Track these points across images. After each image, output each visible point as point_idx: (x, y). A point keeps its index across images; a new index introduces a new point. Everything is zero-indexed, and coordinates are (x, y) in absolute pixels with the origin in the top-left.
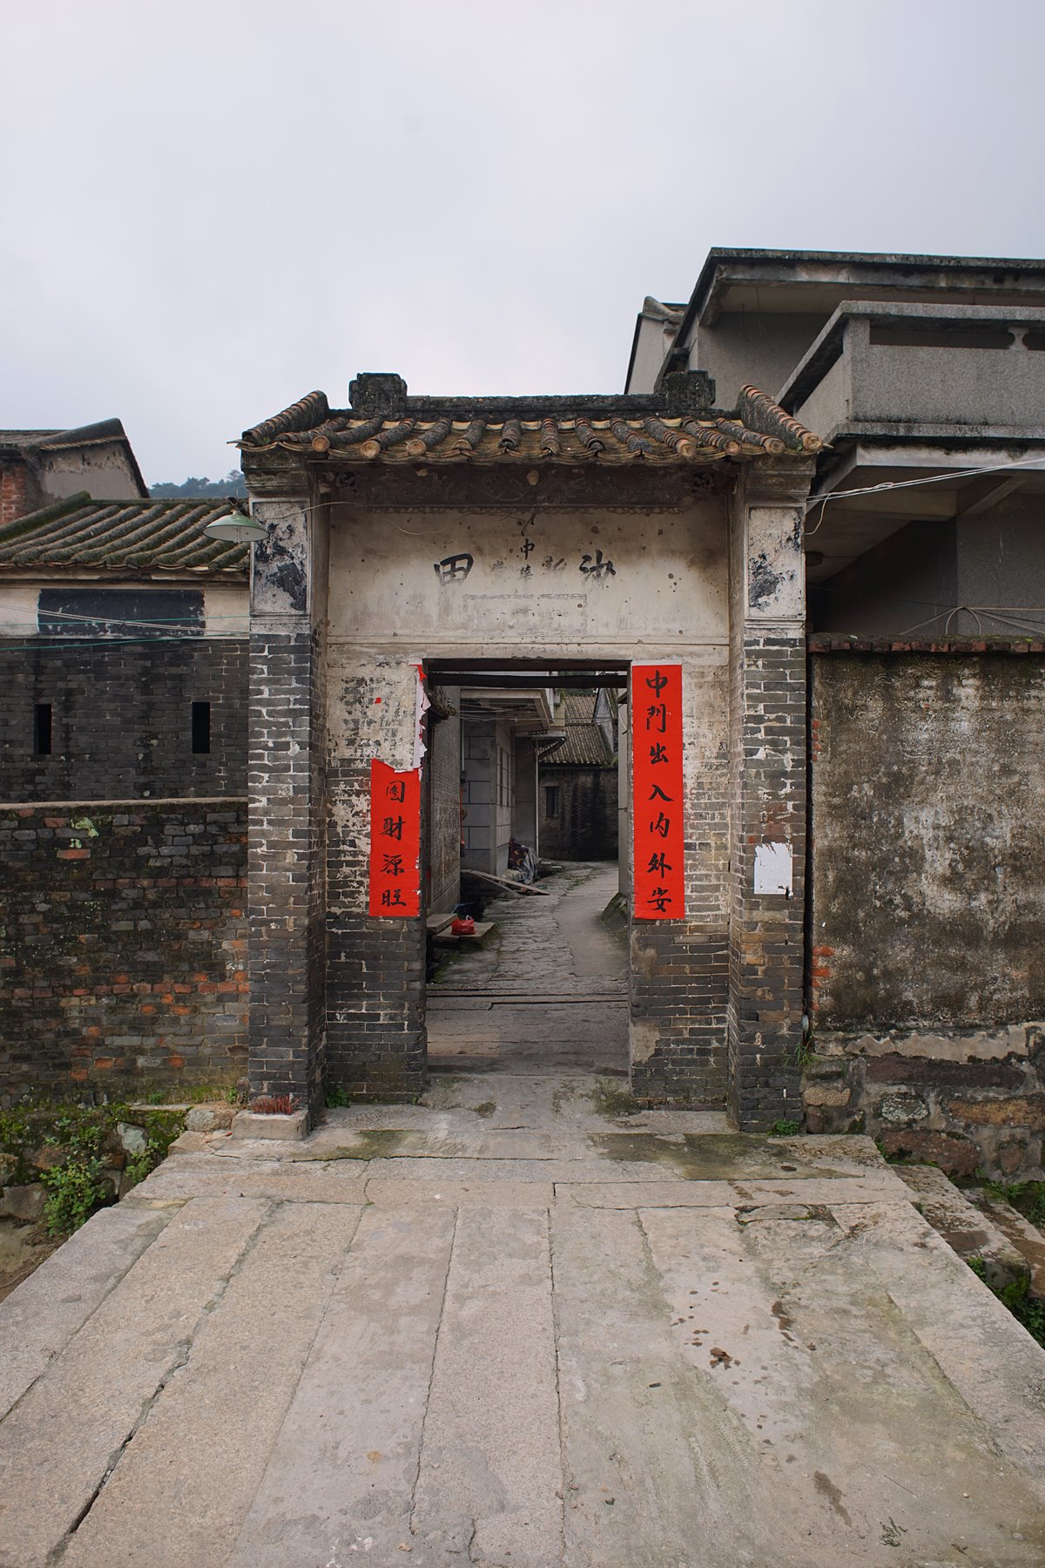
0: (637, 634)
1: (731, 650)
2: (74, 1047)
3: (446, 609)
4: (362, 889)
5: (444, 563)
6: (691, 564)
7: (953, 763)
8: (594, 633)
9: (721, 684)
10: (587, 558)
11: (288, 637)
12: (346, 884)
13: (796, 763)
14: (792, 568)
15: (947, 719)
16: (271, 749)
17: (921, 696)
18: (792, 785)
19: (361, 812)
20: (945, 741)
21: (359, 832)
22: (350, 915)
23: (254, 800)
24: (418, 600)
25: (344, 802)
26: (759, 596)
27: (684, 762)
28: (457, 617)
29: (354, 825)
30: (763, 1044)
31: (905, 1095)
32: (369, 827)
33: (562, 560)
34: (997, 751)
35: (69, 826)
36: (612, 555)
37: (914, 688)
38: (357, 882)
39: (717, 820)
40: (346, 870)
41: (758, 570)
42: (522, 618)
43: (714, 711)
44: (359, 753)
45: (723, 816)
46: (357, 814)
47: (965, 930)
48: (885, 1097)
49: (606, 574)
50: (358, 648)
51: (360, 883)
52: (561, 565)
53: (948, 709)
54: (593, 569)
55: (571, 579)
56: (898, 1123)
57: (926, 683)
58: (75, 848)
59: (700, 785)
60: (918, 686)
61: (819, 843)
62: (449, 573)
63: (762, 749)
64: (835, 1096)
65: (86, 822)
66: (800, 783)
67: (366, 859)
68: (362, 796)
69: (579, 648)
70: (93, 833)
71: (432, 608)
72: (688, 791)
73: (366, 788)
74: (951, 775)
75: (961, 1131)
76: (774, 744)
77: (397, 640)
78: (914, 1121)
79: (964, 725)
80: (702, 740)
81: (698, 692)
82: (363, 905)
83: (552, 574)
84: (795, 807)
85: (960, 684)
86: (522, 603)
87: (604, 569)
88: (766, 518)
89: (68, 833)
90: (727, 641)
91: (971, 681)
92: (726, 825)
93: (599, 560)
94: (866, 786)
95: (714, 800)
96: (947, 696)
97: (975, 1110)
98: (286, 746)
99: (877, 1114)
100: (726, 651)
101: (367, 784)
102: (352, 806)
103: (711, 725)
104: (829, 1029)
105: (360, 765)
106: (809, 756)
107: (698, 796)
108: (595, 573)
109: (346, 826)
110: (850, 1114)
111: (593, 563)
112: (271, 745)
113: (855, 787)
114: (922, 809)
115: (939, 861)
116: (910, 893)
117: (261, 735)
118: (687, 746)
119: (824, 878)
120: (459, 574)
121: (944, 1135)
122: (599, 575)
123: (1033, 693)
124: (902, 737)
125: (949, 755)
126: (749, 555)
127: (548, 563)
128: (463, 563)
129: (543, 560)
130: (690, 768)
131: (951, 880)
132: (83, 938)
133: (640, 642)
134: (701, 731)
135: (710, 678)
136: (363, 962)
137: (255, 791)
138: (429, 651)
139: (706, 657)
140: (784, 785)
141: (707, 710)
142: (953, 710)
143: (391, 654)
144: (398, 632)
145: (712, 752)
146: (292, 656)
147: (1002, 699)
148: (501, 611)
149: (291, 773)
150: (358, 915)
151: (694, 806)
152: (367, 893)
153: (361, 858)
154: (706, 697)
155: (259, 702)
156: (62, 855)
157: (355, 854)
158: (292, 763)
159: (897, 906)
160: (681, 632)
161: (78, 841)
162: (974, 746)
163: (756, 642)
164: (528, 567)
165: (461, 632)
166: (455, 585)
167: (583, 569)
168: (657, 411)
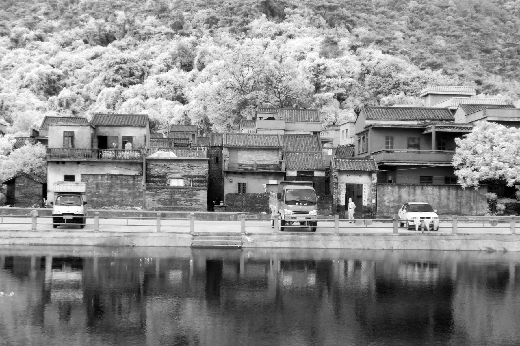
0: (363, 182)
5: (347, 176)
6: (368, 176)
9: (370, 186)
11: (336, 182)
13: (376, 193)
14: (376, 178)
17: (386, 188)
20: (388, 192)
22: (339, 205)
24: (345, 179)
25: (339, 195)
26: (373, 180)
32: (341, 197)
34: (392, 192)
40: (339, 201)
41: (373, 178)
42: (354, 180)
44: (340, 191)
47: (389, 206)
50: (340, 183)
55: (358, 177)
59: (368, 194)
61: (377, 199)
63: (373, 192)
67: (341, 200)
69: (359, 183)
74: (388, 194)
79: (389, 190)
81: (368, 187)
83: (356, 177)
88: (374, 174)
91: (390, 187)
92: (370, 198)
93: (360, 175)
94: (381, 195)
95: (369, 196)
96: (388, 188)
98: (336, 191)
101: (341, 194)
103: (369, 189)
104: (378, 214)
109: (339, 197)
114: (386, 197)
115: (387, 201)
116: (384, 203)
117: (334, 190)
118: (367, 191)
119: (378, 202)
120: (349, 176)
122: (360, 177)
123: (395, 188)
124: (384, 191)
129: (356, 175)
131: (388, 202)
136: (340, 209)
137: (333, 195)
138: (346, 183)
139: (369, 184)
140: (375, 195)
143: (343, 183)
144: (343, 181)
145: (369, 192)
146: (337, 184)
147: (392, 188)
148: (352, 180)
152: (341, 203)
155: (334, 188)
160: (367, 182)
162: (390, 192)
163: (373, 184)
164: (354, 176)
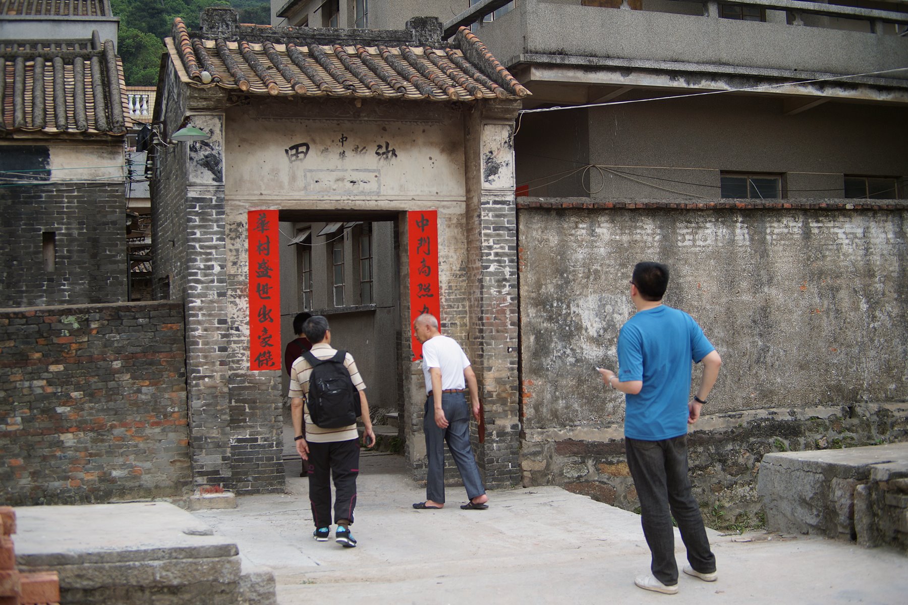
0: (412, 194)
1: (468, 206)
2: (70, 466)
3: (293, 178)
4: (244, 358)
5: (291, 148)
6: (443, 151)
7: (596, 271)
8: (385, 193)
9: (461, 225)
10: (380, 147)
11: (211, 199)
12: (234, 355)
13: (512, 274)
14: (507, 158)
15: (593, 247)
16: (202, 269)
17: (578, 233)
18: (509, 286)
19: (242, 308)
20: (592, 259)
21: (241, 322)
22: (237, 375)
23: (192, 302)
24: (275, 172)
25: (231, 302)
26: (489, 175)
27: (440, 273)
28: (300, 183)
29: (238, 317)
30: (497, 437)
31: (575, 463)
32: (248, 318)
33: (364, 148)
34: (620, 265)
35: (60, 321)
36: (395, 145)
37: (574, 229)
38: (241, 354)
39: (460, 309)
40: (233, 345)
41: (489, 160)
42: (340, 184)
43: (457, 242)
44: (240, 270)
45: (464, 306)
46: (240, 310)
48: (565, 465)
49: (392, 156)
50: (238, 203)
51: (243, 354)
52: (364, 151)
53: (593, 241)
54: (384, 153)
55: (370, 160)
56: (573, 477)
57: (581, 226)
58: (65, 336)
59: (450, 287)
60: (577, 227)
61: (524, 320)
62: (294, 155)
63: (492, 265)
64: (539, 464)
65: (72, 318)
66: (514, 285)
67: (246, 339)
68: (242, 298)
69: (376, 203)
70: (76, 326)
71: (284, 178)
72: (443, 291)
73: (245, 293)
74: (595, 279)
75: (605, 480)
76: (499, 261)
77: (262, 197)
78: (581, 476)
79: (602, 250)
80: (451, 259)
81: (447, 230)
82: (245, 369)
83: (358, 156)
84: (512, 299)
85: (599, 226)
86: (340, 174)
87: (390, 154)
88: (493, 130)
89: (59, 326)
90: (464, 199)
91: (605, 225)
92: (466, 312)
93: (387, 147)
94: (550, 286)
95: (458, 297)
96: (592, 233)
97: (613, 468)
98: (212, 267)
99: (561, 474)
100: (464, 205)
101: (245, 291)
102: (236, 305)
103: (456, 250)
104: (533, 428)
105: (242, 278)
106: (518, 269)
107: (449, 294)
108: (385, 156)
109: (233, 318)
110: (546, 475)
111: (384, 150)
112: (202, 267)
113: (544, 286)
114: (580, 299)
115: (590, 328)
116: (575, 348)
117: (195, 260)
118: (442, 264)
119: (528, 340)
120: (301, 156)
121: (597, 483)
122: (387, 157)
123: (638, 231)
124: (568, 257)
125: (594, 267)
126: (484, 151)
127: (356, 149)
128: (303, 149)
129: (353, 148)
130: (444, 277)
131: (597, 340)
132: (74, 394)
133: (413, 199)
134: (450, 254)
135: (455, 221)
136: (246, 405)
137: (194, 296)
138: (283, 205)
139: (452, 208)
140: (505, 286)
141: (453, 241)
142: (595, 241)
144: (263, 192)
145: (456, 267)
146: (214, 211)
147: (622, 234)
148: (328, 180)
149: (216, 284)
150: (242, 375)
151: (446, 300)
152: (247, 361)
153: (243, 338)
154: (453, 233)
155: (195, 240)
156: (55, 340)
157: (239, 336)
158: (215, 278)
159: (568, 355)
160: (437, 193)
161: (66, 331)
162: (607, 262)
163: (488, 203)
164: (344, 152)
165: (303, 193)
166: (298, 163)
167: (377, 153)
168: (407, 41)
